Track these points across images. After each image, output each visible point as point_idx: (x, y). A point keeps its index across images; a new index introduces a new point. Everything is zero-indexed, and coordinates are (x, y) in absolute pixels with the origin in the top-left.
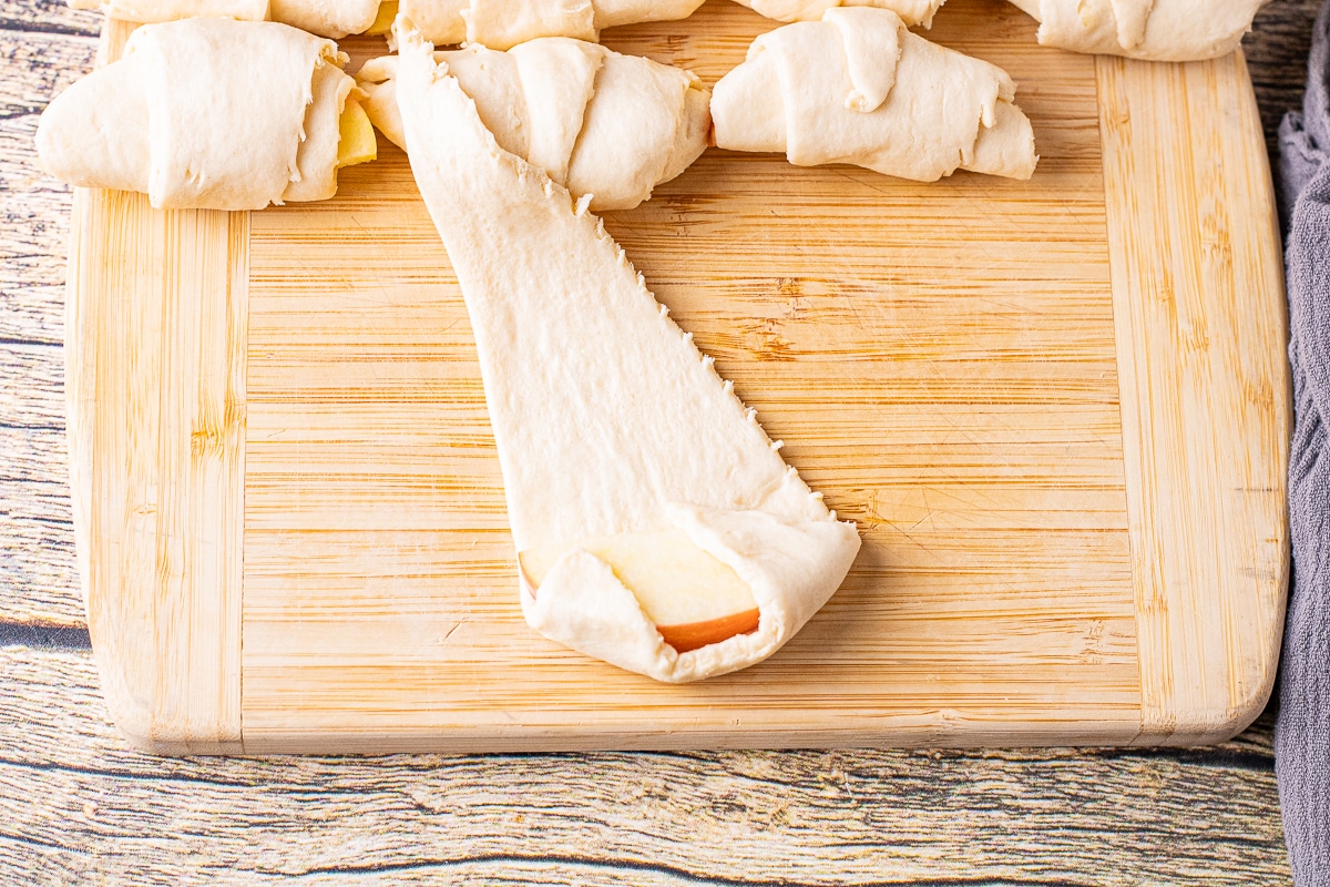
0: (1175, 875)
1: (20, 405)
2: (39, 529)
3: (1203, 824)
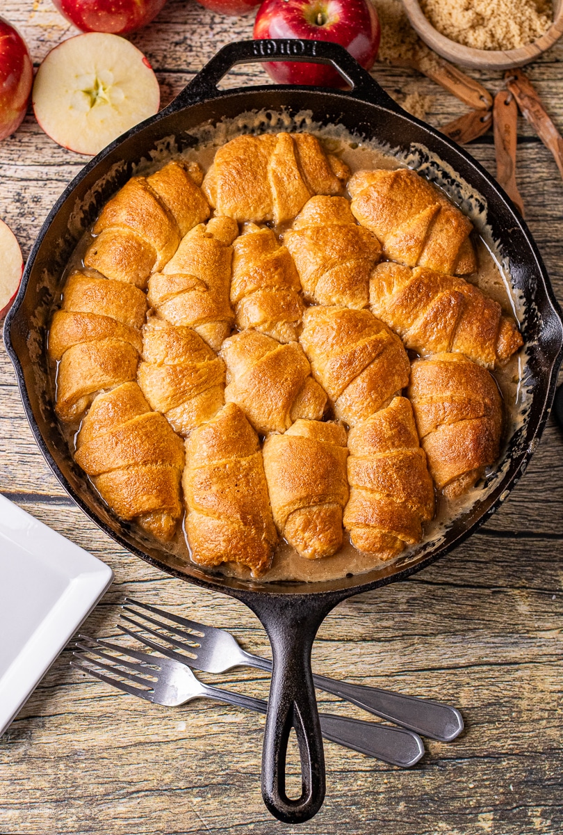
0: (450, 575)
1: (8, 410)
2: (17, 457)
3: (461, 555)
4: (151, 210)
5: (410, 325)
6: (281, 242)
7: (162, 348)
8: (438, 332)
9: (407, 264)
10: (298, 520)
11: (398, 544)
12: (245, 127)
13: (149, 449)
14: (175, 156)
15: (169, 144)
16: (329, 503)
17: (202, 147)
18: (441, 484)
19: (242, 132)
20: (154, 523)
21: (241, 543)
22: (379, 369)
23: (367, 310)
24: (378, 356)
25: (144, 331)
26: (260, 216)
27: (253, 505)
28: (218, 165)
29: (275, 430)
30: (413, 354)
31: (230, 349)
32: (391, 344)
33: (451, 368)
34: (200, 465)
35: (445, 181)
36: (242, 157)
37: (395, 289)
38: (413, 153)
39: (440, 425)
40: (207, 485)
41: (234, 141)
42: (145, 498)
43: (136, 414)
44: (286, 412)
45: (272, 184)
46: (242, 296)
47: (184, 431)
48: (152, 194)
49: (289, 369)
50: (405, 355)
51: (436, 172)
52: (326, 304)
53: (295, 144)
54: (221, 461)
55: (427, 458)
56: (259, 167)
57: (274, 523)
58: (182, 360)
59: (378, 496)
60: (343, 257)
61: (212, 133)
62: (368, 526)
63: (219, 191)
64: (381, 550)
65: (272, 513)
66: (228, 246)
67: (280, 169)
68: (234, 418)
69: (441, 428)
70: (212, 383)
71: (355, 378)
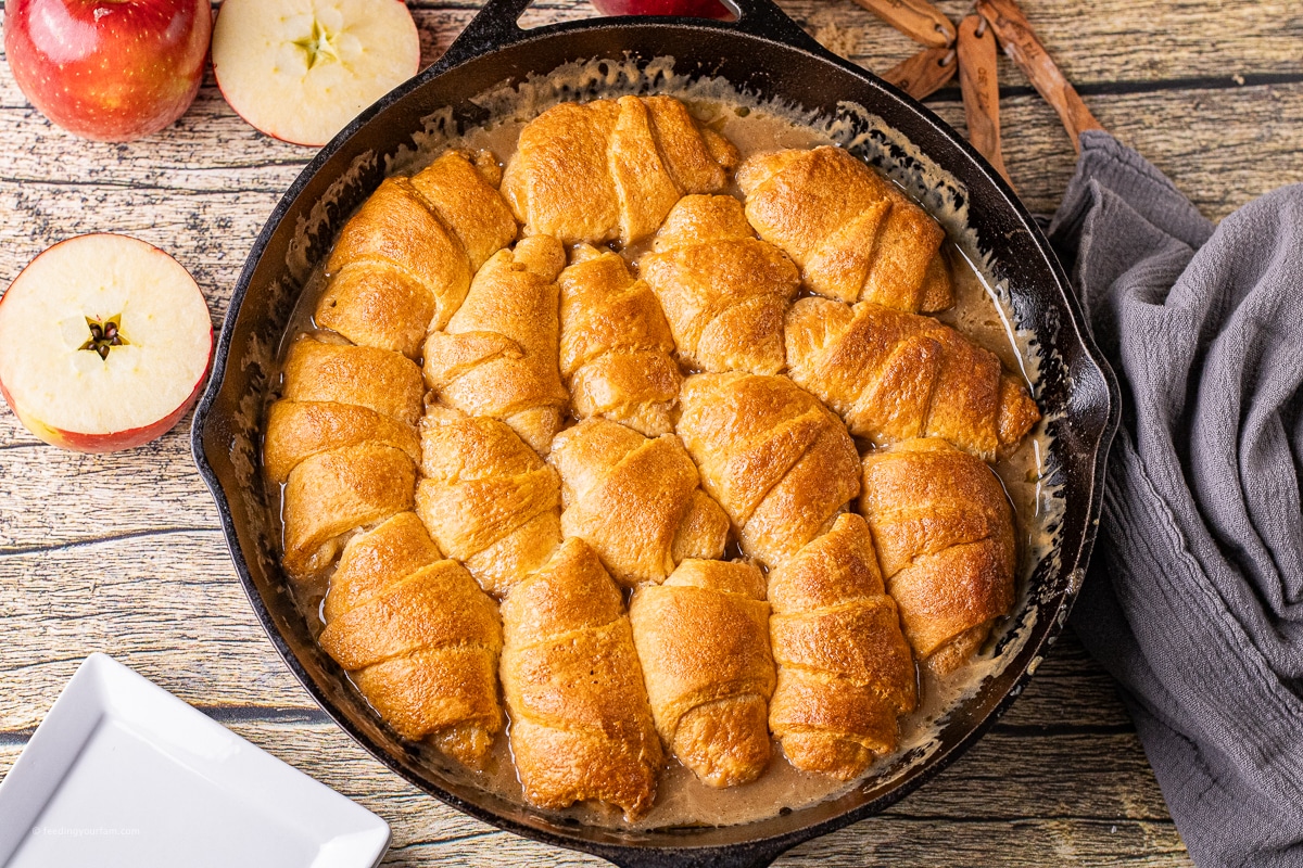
4: (423, 229)
5: (857, 397)
6: (635, 272)
7: (455, 453)
8: (903, 404)
9: (843, 299)
10: (697, 725)
11: (862, 755)
12: (565, 88)
13: (444, 621)
14: (453, 141)
15: (443, 120)
16: (746, 694)
17: (496, 125)
18: (925, 652)
19: (560, 99)
20: (458, 743)
21: (606, 768)
22: (813, 469)
23: (784, 376)
24: (809, 449)
25: (422, 429)
26: (599, 232)
27: (622, 704)
28: (526, 153)
29: (648, 579)
30: (864, 443)
31: (565, 450)
32: (828, 428)
33: (929, 461)
34: (529, 644)
35: (896, 162)
36: (564, 138)
37: (828, 340)
38: (842, 118)
39: (917, 555)
40: (543, 675)
41: (548, 113)
42: (442, 703)
43: (419, 566)
44: (665, 549)
45: (616, 179)
46: (580, 363)
47: (498, 588)
48: (422, 204)
49: (666, 478)
50: (850, 443)
51: (881, 147)
52: (716, 369)
53: (650, 113)
54: (563, 635)
55: (900, 611)
56: (593, 153)
57: (656, 732)
58: (489, 471)
59: (824, 679)
60: (740, 293)
61: (511, 101)
62: (811, 728)
63: (530, 195)
64: (835, 766)
65: (652, 715)
66: (552, 283)
67: (628, 154)
68: (581, 563)
69: (918, 562)
70: (540, 508)
71: (773, 487)
